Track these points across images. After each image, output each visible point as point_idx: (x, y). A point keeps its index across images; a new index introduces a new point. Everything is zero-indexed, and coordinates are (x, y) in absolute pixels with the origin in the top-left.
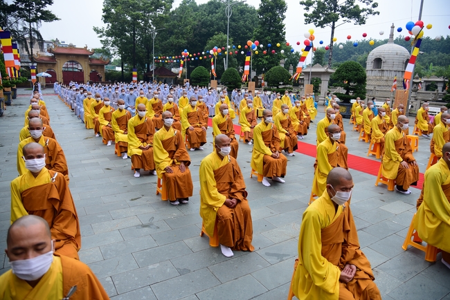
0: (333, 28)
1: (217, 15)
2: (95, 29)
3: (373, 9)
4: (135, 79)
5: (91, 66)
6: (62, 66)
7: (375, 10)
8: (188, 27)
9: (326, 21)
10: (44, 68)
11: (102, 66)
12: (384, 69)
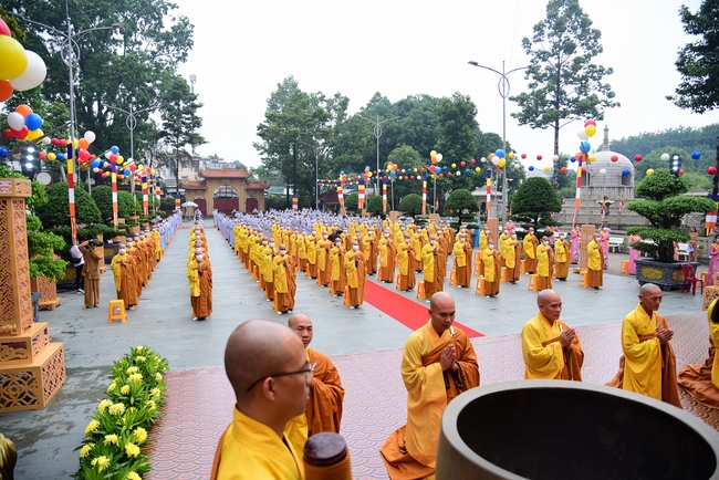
0: (557, 128)
1: (406, 120)
2: (255, 145)
3: (609, 100)
4: (295, 207)
5: (247, 190)
6: (214, 191)
7: (614, 100)
8: (365, 140)
9: (546, 120)
10: (193, 194)
11: (261, 191)
12: (594, 185)
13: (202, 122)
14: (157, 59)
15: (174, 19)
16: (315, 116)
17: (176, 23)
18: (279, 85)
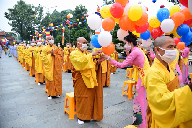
2: (9, 24)
11: (12, 40)
16: (28, 11)
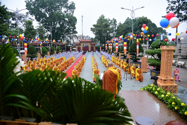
5: (91, 45)
10: (77, 46)
13: (76, 28)
14: (67, 13)
15: (70, 3)
16: (105, 25)
17: (71, 4)
18: (100, 17)
